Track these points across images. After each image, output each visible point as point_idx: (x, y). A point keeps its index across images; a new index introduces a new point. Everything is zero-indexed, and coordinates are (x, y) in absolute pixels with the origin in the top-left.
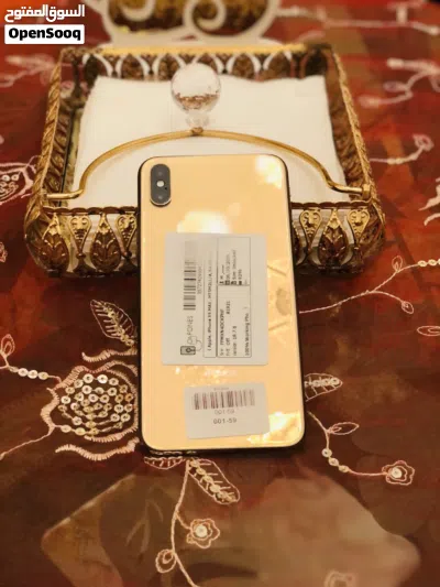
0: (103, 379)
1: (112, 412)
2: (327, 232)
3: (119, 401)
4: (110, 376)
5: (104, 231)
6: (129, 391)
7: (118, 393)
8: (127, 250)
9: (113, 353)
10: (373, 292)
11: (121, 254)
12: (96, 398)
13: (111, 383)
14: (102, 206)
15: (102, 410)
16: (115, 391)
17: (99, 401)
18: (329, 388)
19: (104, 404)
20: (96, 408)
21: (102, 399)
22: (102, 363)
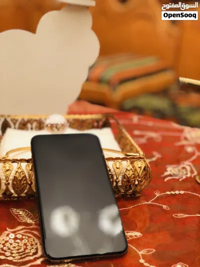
0: (19, 236)
1: (25, 249)
2: (126, 172)
3: (29, 245)
4: (23, 235)
5: (20, 171)
6: (34, 240)
7: (28, 241)
9: (24, 227)
10: (149, 203)
11: (27, 183)
12: (17, 244)
15: (20, 249)
19: (21, 246)
20: (17, 248)
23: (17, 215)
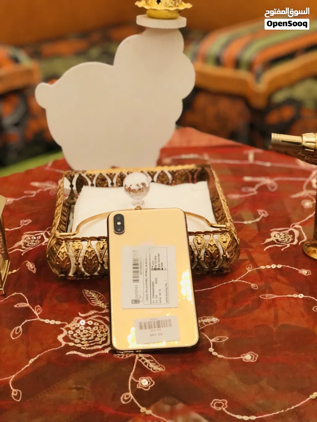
0: (90, 323)
1: (95, 337)
2: (208, 247)
3: (99, 332)
4: (94, 322)
5: (90, 250)
6: (105, 327)
7: (99, 329)
8: (102, 260)
9: (96, 312)
10: (236, 281)
11: (99, 263)
12: (87, 331)
13: (95, 324)
14: (88, 237)
15: (90, 336)
16: (97, 328)
17: (88, 333)
18: (212, 322)
19: (91, 334)
20: (87, 335)
21: (90, 332)
22: (90, 316)
23: (89, 298)
